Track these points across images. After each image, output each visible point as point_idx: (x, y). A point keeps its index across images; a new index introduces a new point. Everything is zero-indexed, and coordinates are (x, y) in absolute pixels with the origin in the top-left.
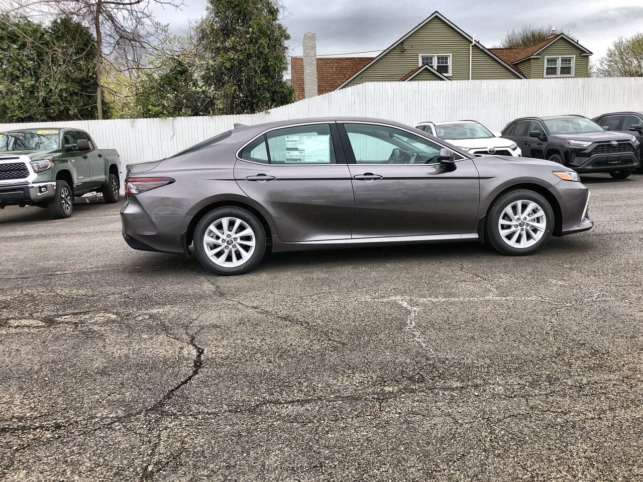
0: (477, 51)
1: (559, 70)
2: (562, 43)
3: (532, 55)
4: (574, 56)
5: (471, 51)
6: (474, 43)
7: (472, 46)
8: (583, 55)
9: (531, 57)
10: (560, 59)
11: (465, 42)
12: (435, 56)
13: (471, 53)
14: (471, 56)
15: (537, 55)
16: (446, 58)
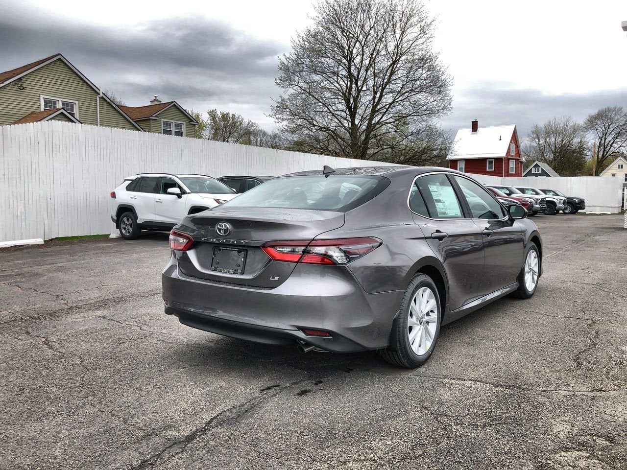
0: (104, 103)
1: (173, 132)
2: (175, 110)
3: (151, 116)
4: (184, 123)
5: (98, 102)
6: (101, 95)
7: (99, 98)
8: (192, 123)
9: (151, 118)
10: (174, 124)
11: (92, 92)
12: (60, 101)
13: (98, 105)
14: (98, 107)
15: (156, 117)
16: (72, 105)
